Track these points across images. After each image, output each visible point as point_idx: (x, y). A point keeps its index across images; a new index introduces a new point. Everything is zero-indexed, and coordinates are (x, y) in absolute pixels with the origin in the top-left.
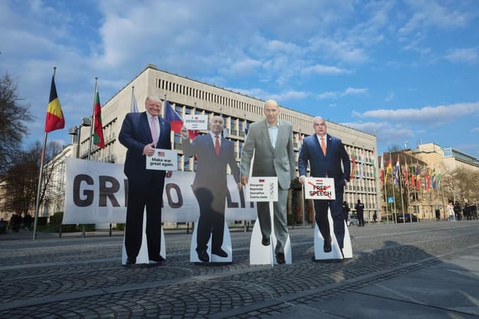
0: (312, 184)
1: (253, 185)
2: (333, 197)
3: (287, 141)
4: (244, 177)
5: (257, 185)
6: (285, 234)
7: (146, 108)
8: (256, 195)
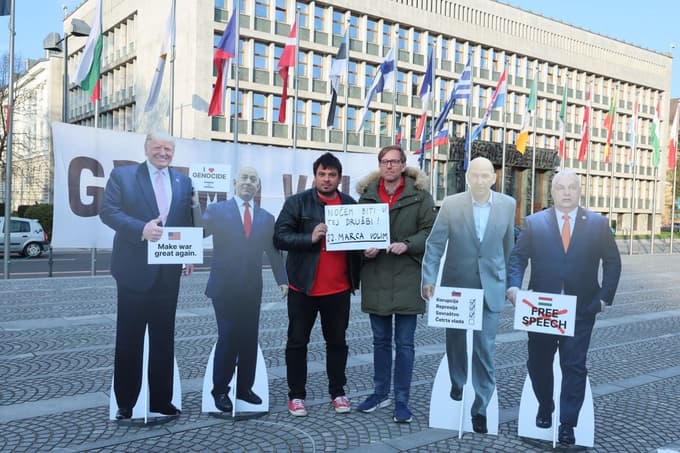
0: (530, 304)
1: (442, 300)
2: (570, 331)
3: (505, 231)
4: (428, 286)
5: (448, 301)
6: (490, 386)
7: (147, 154)
8: (445, 317)
